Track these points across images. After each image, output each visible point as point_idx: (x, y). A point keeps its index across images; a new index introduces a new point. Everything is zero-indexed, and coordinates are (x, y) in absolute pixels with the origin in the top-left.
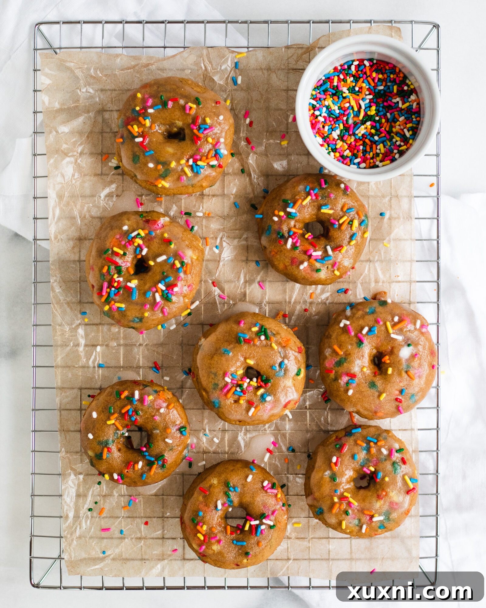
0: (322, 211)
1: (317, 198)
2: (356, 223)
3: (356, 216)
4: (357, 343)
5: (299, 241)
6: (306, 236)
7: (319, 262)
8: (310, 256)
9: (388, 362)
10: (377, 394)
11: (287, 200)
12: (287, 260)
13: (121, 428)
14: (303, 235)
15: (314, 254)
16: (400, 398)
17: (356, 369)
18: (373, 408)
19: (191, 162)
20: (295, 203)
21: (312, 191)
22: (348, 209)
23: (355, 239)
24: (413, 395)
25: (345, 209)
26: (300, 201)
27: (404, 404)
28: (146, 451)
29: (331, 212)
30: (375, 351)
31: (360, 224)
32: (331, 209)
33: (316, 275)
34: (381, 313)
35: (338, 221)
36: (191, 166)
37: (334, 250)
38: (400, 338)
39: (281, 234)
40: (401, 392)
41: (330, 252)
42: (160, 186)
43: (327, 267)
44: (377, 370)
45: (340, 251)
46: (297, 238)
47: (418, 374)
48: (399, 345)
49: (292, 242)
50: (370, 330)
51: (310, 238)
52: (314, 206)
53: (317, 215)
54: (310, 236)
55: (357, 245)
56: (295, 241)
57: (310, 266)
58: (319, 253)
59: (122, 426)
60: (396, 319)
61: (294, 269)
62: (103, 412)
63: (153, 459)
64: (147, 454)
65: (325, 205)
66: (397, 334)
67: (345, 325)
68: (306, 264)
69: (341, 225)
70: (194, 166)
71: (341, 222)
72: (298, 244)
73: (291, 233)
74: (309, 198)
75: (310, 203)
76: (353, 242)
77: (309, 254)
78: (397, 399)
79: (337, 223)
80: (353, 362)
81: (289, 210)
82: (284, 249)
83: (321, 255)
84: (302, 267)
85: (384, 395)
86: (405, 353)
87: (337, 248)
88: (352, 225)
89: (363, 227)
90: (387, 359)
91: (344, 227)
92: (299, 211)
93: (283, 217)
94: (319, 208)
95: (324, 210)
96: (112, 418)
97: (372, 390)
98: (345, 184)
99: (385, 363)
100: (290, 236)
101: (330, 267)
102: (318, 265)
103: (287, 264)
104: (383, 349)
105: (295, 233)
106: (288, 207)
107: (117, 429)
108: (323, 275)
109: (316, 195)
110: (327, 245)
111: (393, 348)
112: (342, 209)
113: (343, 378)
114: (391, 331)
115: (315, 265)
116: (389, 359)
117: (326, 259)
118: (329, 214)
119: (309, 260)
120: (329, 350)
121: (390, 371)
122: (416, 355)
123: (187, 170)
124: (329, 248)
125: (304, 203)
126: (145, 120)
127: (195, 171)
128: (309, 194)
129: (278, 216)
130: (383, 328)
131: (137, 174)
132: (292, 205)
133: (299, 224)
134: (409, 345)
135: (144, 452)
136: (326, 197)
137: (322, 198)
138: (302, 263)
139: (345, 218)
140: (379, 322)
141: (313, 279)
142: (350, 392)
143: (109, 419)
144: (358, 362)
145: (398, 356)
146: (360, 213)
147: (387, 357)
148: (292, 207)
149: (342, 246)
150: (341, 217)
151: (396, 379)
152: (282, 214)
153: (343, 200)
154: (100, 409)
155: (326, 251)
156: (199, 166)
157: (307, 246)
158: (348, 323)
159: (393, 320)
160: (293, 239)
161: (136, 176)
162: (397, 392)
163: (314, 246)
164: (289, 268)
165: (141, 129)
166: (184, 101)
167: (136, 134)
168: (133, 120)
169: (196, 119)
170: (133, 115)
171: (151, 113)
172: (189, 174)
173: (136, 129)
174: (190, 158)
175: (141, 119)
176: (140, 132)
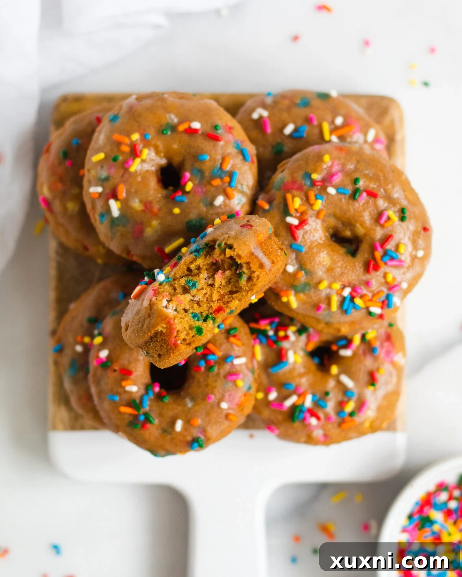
19: (347, 292)
36: (344, 299)
42: (285, 299)
70: (347, 302)
123: (335, 301)
126: (316, 199)
127: (345, 307)
156: (354, 303)
165: (303, 208)
166: (386, 205)
167: (292, 211)
168: (300, 188)
169: (387, 238)
170: (303, 182)
171: (331, 195)
172: (334, 307)
173: (297, 203)
174: (349, 286)
175: (312, 195)
176: (300, 211)
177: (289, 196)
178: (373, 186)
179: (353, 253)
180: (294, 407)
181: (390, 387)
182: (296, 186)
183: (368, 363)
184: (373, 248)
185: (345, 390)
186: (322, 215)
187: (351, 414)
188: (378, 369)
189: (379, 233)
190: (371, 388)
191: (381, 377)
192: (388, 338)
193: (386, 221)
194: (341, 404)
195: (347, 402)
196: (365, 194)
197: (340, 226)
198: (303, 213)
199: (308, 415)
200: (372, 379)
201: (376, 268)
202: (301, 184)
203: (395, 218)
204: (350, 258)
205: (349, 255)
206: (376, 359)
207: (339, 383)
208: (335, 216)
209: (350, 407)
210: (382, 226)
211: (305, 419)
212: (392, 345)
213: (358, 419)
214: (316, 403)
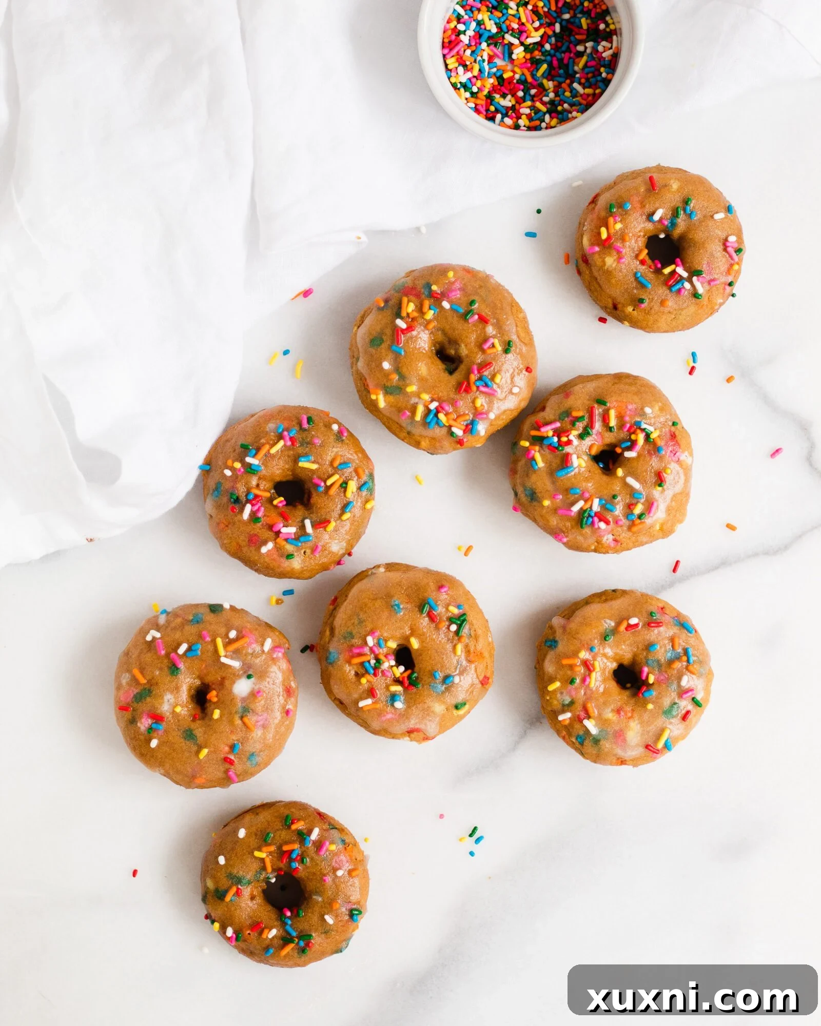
0: (301, 464)
1: (293, 444)
2: (352, 486)
3: (354, 474)
4: (170, 668)
5: (262, 509)
6: (275, 502)
7: (292, 544)
8: (278, 533)
9: (215, 700)
10: (195, 748)
11: (247, 446)
12: (242, 538)
13: (269, 869)
14: (271, 500)
15: (284, 530)
16: (232, 757)
17: (165, 708)
18: (190, 770)
19: (433, 406)
20: (258, 450)
21: (286, 433)
22: (340, 464)
23: (350, 511)
24: (253, 754)
25: (336, 464)
26: (267, 447)
27: (238, 767)
28: (289, 918)
29: (314, 467)
30: (198, 682)
31: (360, 488)
32: (313, 462)
33: (286, 564)
34: (211, 624)
35: (325, 482)
36: (429, 412)
37: (315, 526)
38: (236, 664)
39: (235, 497)
40: (232, 747)
41: (309, 528)
42: (373, 397)
43: (305, 552)
44: (198, 711)
45: (325, 528)
46: (259, 504)
47: (261, 723)
48: (234, 674)
49: (252, 510)
50: (189, 649)
51: (280, 505)
52: (289, 456)
53: (293, 471)
54: (281, 502)
55: (353, 520)
56: (256, 508)
57: (278, 548)
58: (292, 530)
59: (272, 867)
60: (233, 634)
61: (253, 552)
62: (256, 835)
63: (294, 934)
64: (289, 922)
65: (306, 455)
66: (232, 658)
67: (154, 638)
68: (270, 545)
69: (328, 488)
70: (431, 416)
71: (329, 483)
72: (260, 514)
73: (251, 497)
74: (281, 443)
75: (282, 451)
76: (346, 516)
77: (277, 529)
78: (226, 760)
79: (323, 484)
80: (162, 697)
81: (249, 460)
82: (239, 521)
83: (295, 533)
84: (264, 550)
85: (205, 752)
86: (242, 687)
87: (321, 524)
88: (345, 489)
89: (364, 493)
90: (213, 696)
91: (333, 491)
92: (265, 463)
93: (240, 470)
94: (296, 460)
95: (304, 464)
96: (264, 849)
97: (188, 743)
98: (339, 424)
99: (210, 701)
100: (248, 501)
101: (308, 551)
102: (289, 548)
103: (243, 544)
104: (209, 679)
105: (256, 496)
106: (248, 456)
107: (264, 868)
108: (296, 564)
109: (291, 439)
110: (306, 518)
111: (223, 679)
112: (331, 463)
113: (143, 720)
114: (222, 651)
115: (284, 548)
116: (217, 696)
117: (302, 539)
118: (311, 470)
119: (275, 539)
120: (127, 675)
121: (217, 714)
122: (258, 692)
123: (420, 412)
124: (308, 523)
125: (273, 451)
126: (430, 309)
127: (429, 420)
128: (280, 437)
129: (232, 469)
130: (210, 648)
131: (361, 359)
132: (254, 452)
133: (264, 483)
134: (249, 677)
135: (286, 917)
136: (308, 443)
137: (302, 445)
138: (265, 543)
139: (336, 477)
140: (205, 638)
141: (282, 569)
142: (154, 743)
143: (259, 849)
144: (169, 697)
145: (230, 692)
146: (360, 471)
147: (214, 693)
148: (254, 457)
149: (329, 522)
150: (330, 476)
151: (225, 727)
152: (238, 465)
153: (335, 450)
154: (254, 829)
155: (303, 527)
156: (438, 418)
157: (274, 517)
158: (158, 635)
159: (227, 635)
160: (253, 505)
161: (358, 359)
162: (227, 749)
163: (285, 517)
164: (245, 549)
165: (415, 314)
166: (494, 333)
167: (404, 314)
168: (418, 296)
169: (486, 365)
170: (423, 290)
171: (445, 309)
172: (418, 417)
173: (411, 308)
174: (438, 401)
175: (427, 303)
176: (411, 316)
177: (405, 300)
178: (486, 312)
179: (451, 372)
180: (582, 511)
181: (679, 488)
182: (414, 293)
183: (654, 463)
184: (469, 372)
185: (632, 492)
186: (431, 326)
187: (640, 517)
188: (665, 468)
189: (479, 358)
190: (660, 489)
191: (668, 477)
192: (673, 436)
193: (489, 348)
194: (630, 507)
195: (635, 504)
196: (476, 317)
197: (446, 343)
198: (413, 319)
199: (596, 519)
200: (660, 480)
201: (468, 390)
202: (420, 291)
203: (499, 348)
204: (447, 374)
205: (447, 372)
206: (661, 458)
207: (626, 485)
208: (443, 331)
209: (638, 509)
210: (483, 351)
211: (593, 523)
212: (678, 444)
213: (648, 521)
214: (603, 507)
